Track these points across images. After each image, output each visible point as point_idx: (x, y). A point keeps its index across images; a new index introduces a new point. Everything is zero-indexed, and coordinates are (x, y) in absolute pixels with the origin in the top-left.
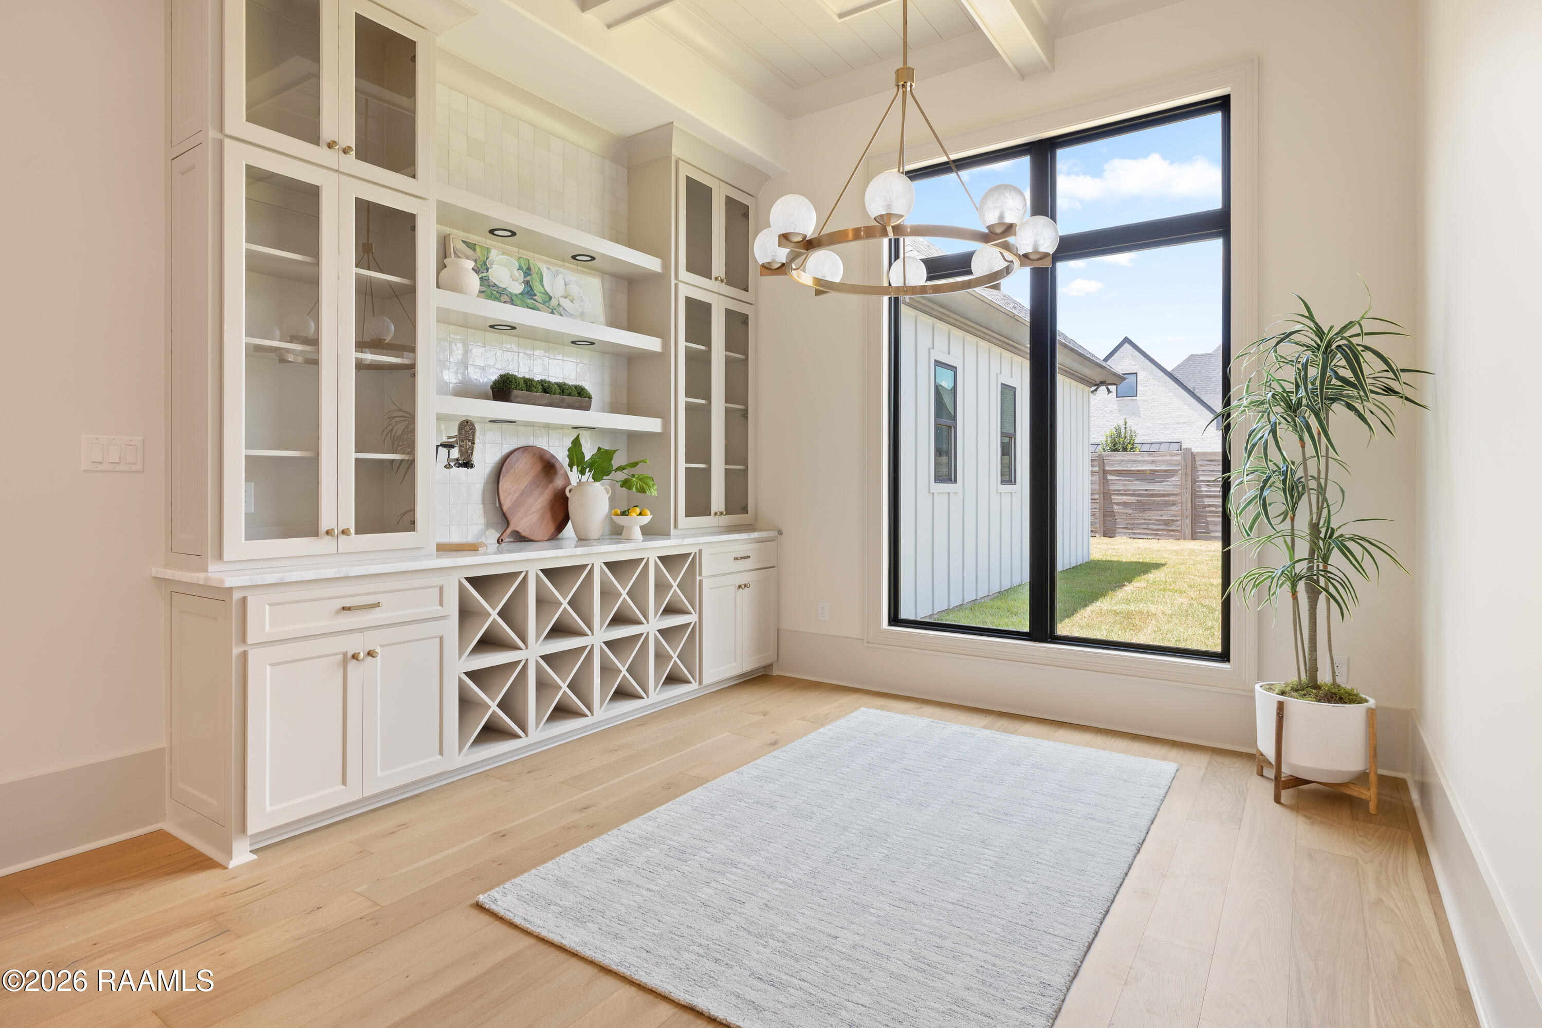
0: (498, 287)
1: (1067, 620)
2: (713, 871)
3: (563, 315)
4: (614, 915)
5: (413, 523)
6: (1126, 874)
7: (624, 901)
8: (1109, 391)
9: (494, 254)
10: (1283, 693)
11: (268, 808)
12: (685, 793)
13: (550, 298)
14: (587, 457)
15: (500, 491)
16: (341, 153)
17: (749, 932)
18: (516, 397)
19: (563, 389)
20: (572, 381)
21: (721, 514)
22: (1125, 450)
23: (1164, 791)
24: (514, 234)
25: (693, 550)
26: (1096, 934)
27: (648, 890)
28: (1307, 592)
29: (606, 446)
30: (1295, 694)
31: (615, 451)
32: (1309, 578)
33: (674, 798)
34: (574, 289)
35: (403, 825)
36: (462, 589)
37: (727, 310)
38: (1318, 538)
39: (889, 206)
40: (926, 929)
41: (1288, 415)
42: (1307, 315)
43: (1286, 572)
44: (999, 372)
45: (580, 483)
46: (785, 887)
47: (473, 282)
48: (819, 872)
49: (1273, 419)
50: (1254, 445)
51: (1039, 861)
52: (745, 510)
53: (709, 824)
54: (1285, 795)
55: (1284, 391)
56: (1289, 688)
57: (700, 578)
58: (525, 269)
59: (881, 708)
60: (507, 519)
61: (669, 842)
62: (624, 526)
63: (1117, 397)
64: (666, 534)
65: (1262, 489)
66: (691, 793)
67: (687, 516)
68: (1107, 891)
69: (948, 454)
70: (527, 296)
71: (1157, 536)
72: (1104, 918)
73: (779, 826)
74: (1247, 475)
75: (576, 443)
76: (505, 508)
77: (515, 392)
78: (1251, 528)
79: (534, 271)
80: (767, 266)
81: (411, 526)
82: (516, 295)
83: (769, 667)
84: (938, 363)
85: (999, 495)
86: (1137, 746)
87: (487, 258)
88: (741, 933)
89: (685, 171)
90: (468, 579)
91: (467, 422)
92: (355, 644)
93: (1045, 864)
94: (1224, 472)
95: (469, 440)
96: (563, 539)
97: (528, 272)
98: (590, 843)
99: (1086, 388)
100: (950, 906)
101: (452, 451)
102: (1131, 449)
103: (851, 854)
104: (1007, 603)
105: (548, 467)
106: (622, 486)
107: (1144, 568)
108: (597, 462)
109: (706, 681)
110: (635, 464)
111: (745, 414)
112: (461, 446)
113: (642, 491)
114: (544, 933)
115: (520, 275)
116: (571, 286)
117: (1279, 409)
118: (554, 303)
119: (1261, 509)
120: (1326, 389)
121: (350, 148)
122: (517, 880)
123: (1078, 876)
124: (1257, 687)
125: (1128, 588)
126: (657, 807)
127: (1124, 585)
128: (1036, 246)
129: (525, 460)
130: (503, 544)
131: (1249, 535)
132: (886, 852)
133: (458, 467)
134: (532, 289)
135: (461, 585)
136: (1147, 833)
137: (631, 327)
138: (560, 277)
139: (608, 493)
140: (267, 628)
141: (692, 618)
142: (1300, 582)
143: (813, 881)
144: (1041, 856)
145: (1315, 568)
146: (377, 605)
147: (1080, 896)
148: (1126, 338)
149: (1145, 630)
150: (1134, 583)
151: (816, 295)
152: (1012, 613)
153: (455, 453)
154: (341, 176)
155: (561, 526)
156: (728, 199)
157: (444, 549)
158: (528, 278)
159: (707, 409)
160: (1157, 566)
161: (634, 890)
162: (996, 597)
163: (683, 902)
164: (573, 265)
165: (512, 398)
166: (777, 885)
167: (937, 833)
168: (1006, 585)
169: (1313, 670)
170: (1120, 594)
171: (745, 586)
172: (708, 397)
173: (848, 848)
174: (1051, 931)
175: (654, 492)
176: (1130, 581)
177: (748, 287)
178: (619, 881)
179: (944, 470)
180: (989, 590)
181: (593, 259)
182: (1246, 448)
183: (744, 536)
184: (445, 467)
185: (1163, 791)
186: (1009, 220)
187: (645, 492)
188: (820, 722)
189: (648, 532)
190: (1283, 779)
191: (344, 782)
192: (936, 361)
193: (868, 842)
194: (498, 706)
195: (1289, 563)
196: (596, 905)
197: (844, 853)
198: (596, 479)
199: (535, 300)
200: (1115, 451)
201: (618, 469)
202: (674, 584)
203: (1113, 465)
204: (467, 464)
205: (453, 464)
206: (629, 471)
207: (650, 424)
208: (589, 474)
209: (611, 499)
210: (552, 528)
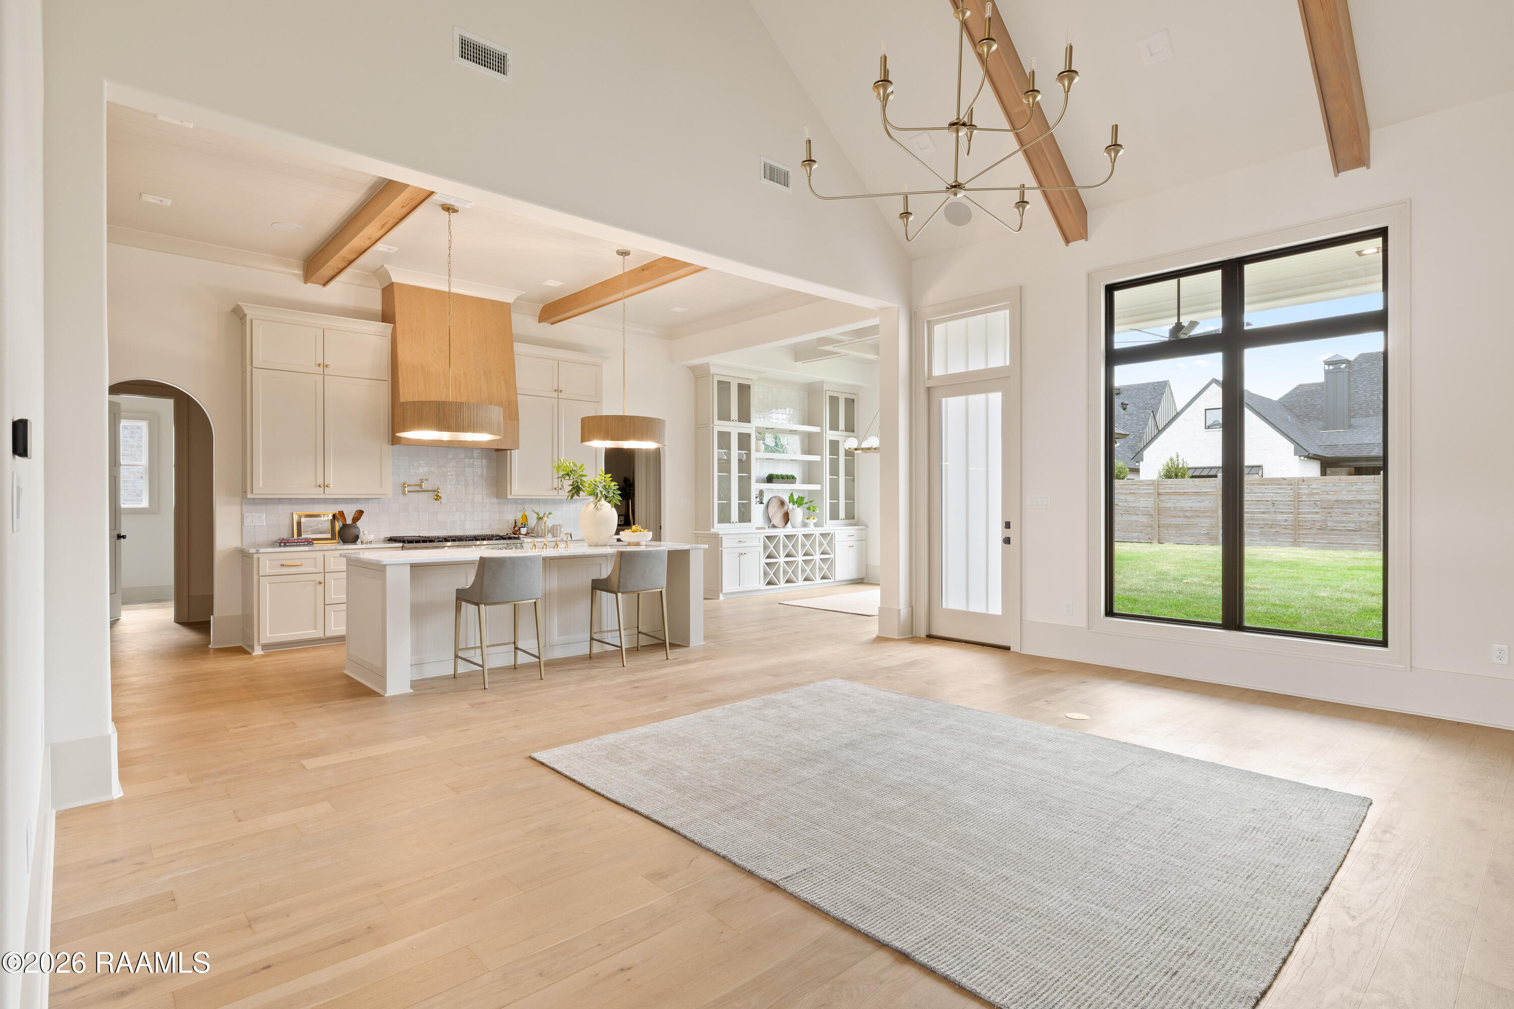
0: (769, 447)
3: (788, 453)
9: (768, 438)
11: (727, 587)
14: (795, 500)
15: (769, 511)
16: (735, 422)
19: (788, 477)
20: (790, 474)
21: (844, 519)
22: (1177, 475)
25: (833, 532)
29: (801, 495)
31: (805, 497)
34: (790, 443)
36: (764, 541)
37: (845, 442)
45: (793, 508)
47: (763, 447)
52: (854, 518)
57: (835, 542)
60: (771, 520)
62: (807, 523)
64: (822, 526)
67: (830, 520)
75: (792, 495)
76: (770, 517)
77: (774, 480)
81: (750, 521)
82: (773, 448)
83: (862, 579)
87: (766, 440)
89: (829, 393)
90: (764, 537)
91: (762, 490)
92: (742, 551)
95: (762, 496)
96: (787, 526)
97: (776, 438)
101: (758, 499)
105: (782, 503)
106: (807, 509)
108: (799, 501)
109: (837, 580)
110: (811, 502)
111: (853, 481)
112: (760, 498)
113: (815, 511)
115: (775, 442)
118: (784, 447)
121: (737, 420)
129: (776, 502)
130: (771, 527)
134: (777, 446)
135: (763, 539)
137: (810, 454)
138: (786, 440)
139: (802, 512)
140: (725, 545)
141: (832, 556)
146: (745, 542)
154: (735, 428)
155: (786, 523)
156: (846, 399)
157: (758, 528)
159: (837, 480)
164: (791, 435)
171: (853, 545)
172: (838, 476)
175: (817, 511)
177: (854, 431)
181: (796, 432)
183: (853, 528)
184: (756, 504)
189: (816, 525)
191: (740, 585)
194: (773, 575)
198: (798, 507)
199: (779, 448)
200: (1170, 477)
201: (805, 503)
202: (825, 544)
203: (1165, 488)
204: (761, 503)
205: (758, 503)
206: (809, 504)
207: (817, 487)
208: (796, 505)
209: (803, 514)
210: (784, 524)
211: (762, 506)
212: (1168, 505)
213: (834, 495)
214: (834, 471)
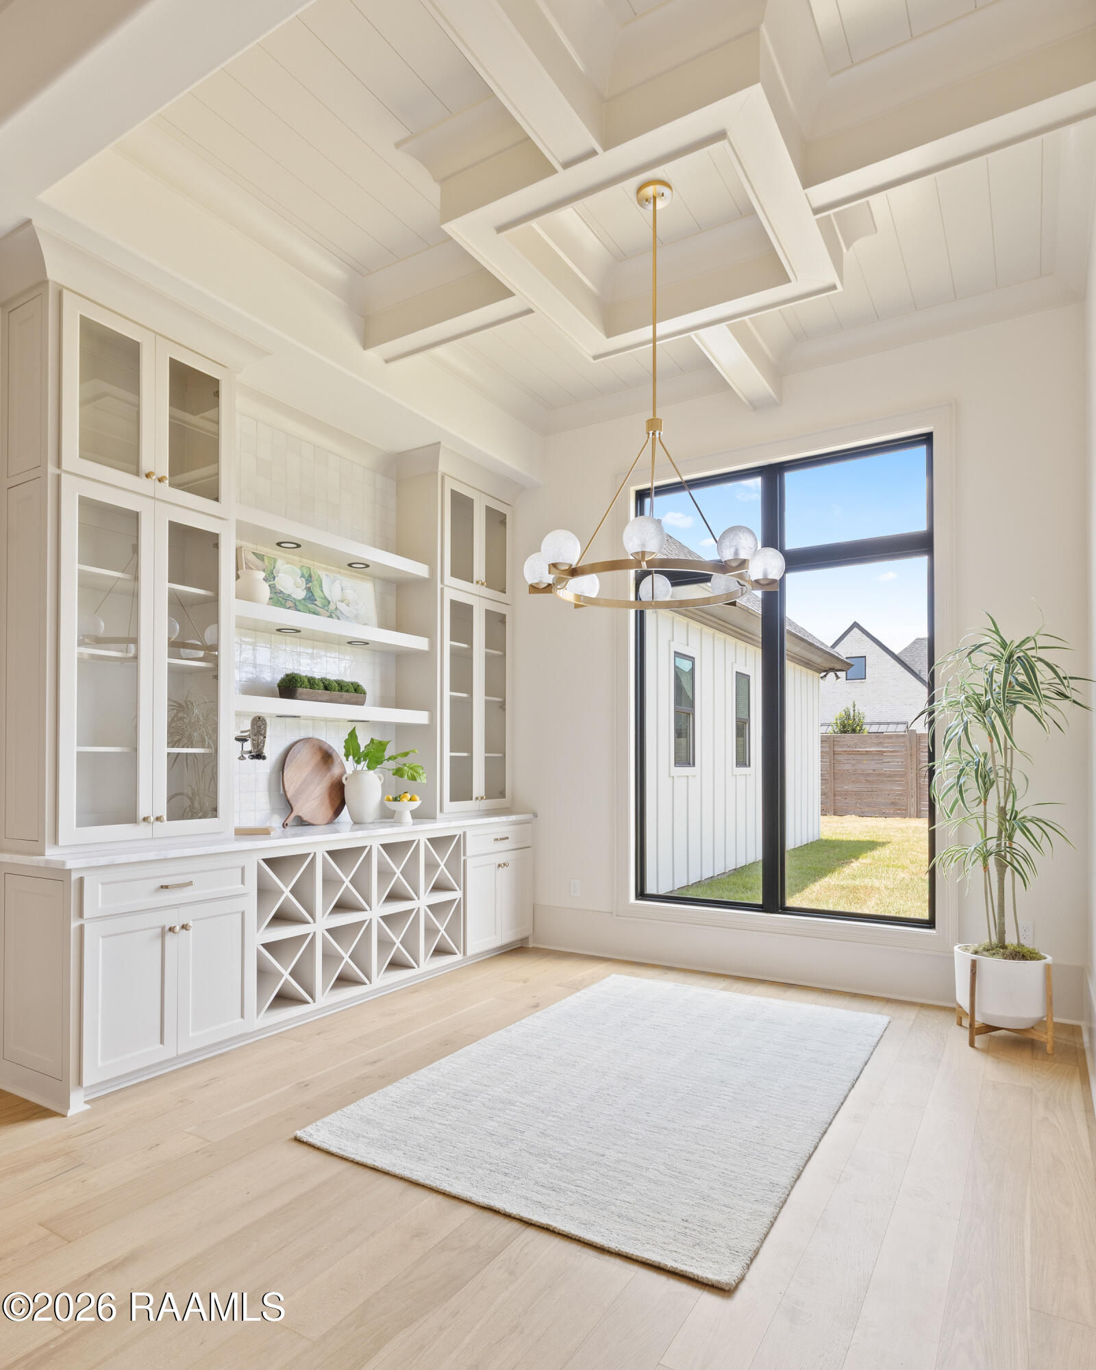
0: (283, 594)
1: (797, 895)
2: (494, 1109)
3: (341, 618)
4: (415, 1143)
5: (215, 810)
6: (842, 1104)
7: (421, 1133)
8: (837, 677)
9: (280, 565)
10: (976, 953)
11: (100, 1064)
12: (461, 1048)
13: (329, 602)
14: (362, 749)
15: (285, 780)
16: (158, 482)
17: (530, 1153)
18: (301, 694)
19: (341, 686)
20: (348, 678)
21: (482, 798)
22: (854, 731)
23: (878, 1039)
24: (299, 546)
25: (459, 832)
26: (816, 1148)
27: (440, 1124)
28: (997, 866)
29: (377, 738)
30: (986, 953)
31: (388, 742)
32: (998, 853)
33: (452, 1052)
34: (349, 593)
35: (214, 1079)
36: (260, 871)
37: (487, 611)
38: (1005, 819)
39: (643, 545)
40: (676, 1147)
41: (979, 715)
42: (994, 629)
43: (978, 848)
44: (734, 661)
45: (355, 772)
46: (557, 1120)
47: (264, 591)
48: (584, 1108)
49: (965, 719)
50: (950, 741)
51: (770, 1095)
52: (502, 794)
53: (486, 1072)
54: (979, 1040)
55: (975, 693)
56: (981, 948)
57: (465, 858)
58: (306, 576)
59: (630, 974)
60: (291, 805)
61: (454, 1087)
62: (395, 811)
63: (847, 680)
64: (432, 817)
65: (959, 777)
66: (467, 1048)
67: (451, 801)
68: (826, 1117)
69: (687, 736)
70: (309, 601)
71: (885, 815)
72: (822, 1137)
73: (547, 1073)
74: (947, 765)
75: (353, 735)
76: (289, 796)
77: (300, 690)
78: (951, 811)
79: (314, 578)
80: (536, 586)
81: (214, 812)
82: (299, 601)
83: (525, 939)
84: (677, 654)
85: (734, 777)
86: (855, 1004)
87: (274, 568)
88: (524, 1154)
89: (450, 485)
90: (265, 860)
91: (259, 718)
92: (172, 918)
93: (775, 1098)
94: (929, 762)
95: (261, 734)
96: (339, 823)
97: (309, 579)
98: (385, 1089)
99: (816, 674)
100: (695, 1130)
101: (245, 744)
102: (860, 731)
103: (612, 1094)
104: (742, 879)
105: (327, 757)
106: (394, 775)
107: (871, 845)
108: (371, 752)
109: (469, 953)
110: (406, 754)
111: (502, 706)
112: (253, 740)
113: (413, 778)
114: (358, 1158)
115: (303, 582)
116: (347, 591)
117: (971, 710)
118: (332, 607)
119: (958, 795)
120: (1008, 693)
121: (165, 477)
122: (327, 1119)
123: (802, 1106)
124: (956, 948)
125: (855, 865)
126: (439, 1060)
127: (852, 862)
128: (765, 574)
129: (306, 751)
130: (288, 828)
131: (949, 817)
132: (641, 1091)
133: (252, 759)
134: (313, 595)
135: (259, 866)
136: (861, 1072)
137: (399, 628)
138: (337, 583)
139: (380, 780)
140: (100, 905)
141: (457, 895)
142: (990, 857)
143: (580, 1114)
144: (772, 1092)
145: (1003, 845)
146: (190, 883)
147: (802, 1121)
148: (855, 623)
149: (869, 903)
150: (860, 860)
151: (575, 608)
152: (747, 888)
153: (248, 746)
154: (157, 502)
155: (337, 812)
156: (488, 508)
157: (242, 833)
158: (310, 585)
159: (469, 703)
160: (883, 844)
161: (428, 1124)
162: (733, 874)
163: (472, 1133)
164: (349, 571)
165: (298, 695)
166: (550, 1118)
167: (684, 1076)
168: (741, 863)
169: (1002, 934)
170: (847, 870)
171: (505, 865)
172: (470, 692)
173: (608, 1089)
174: (779, 1146)
175: (423, 780)
176: (857, 858)
177: (505, 588)
178: (415, 1118)
179: (683, 754)
180: (725, 867)
181: (367, 566)
182: (944, 743)
183: (504, 819)
184: (239, 758)
185: (876, 1039)
186: (742, 556)
187: (416, 780)
188: (575, 987)
189: (417, 815)
190: (976, 1026)
191: (162, 1042)
192: (675, 652)
193: (626, 1084)
194: (291, 974)
195: (981, 841)
196: (398, 1137)
197: (605, 1092)
198: (369, 768)
199: (315, 605)
200: (845, 732)
201: (389, 759)
202: (442, 866)
203: (842, 746)
204: (259, 756)
205: (246, 756)
206: (401, 760)
207: (419, 717)
208: (363, 765)
209: (383, 786)
210: (330, 813)
211: (264, 768)
212: (847, 767)
213: (462, 739)
214: (462, 680)
